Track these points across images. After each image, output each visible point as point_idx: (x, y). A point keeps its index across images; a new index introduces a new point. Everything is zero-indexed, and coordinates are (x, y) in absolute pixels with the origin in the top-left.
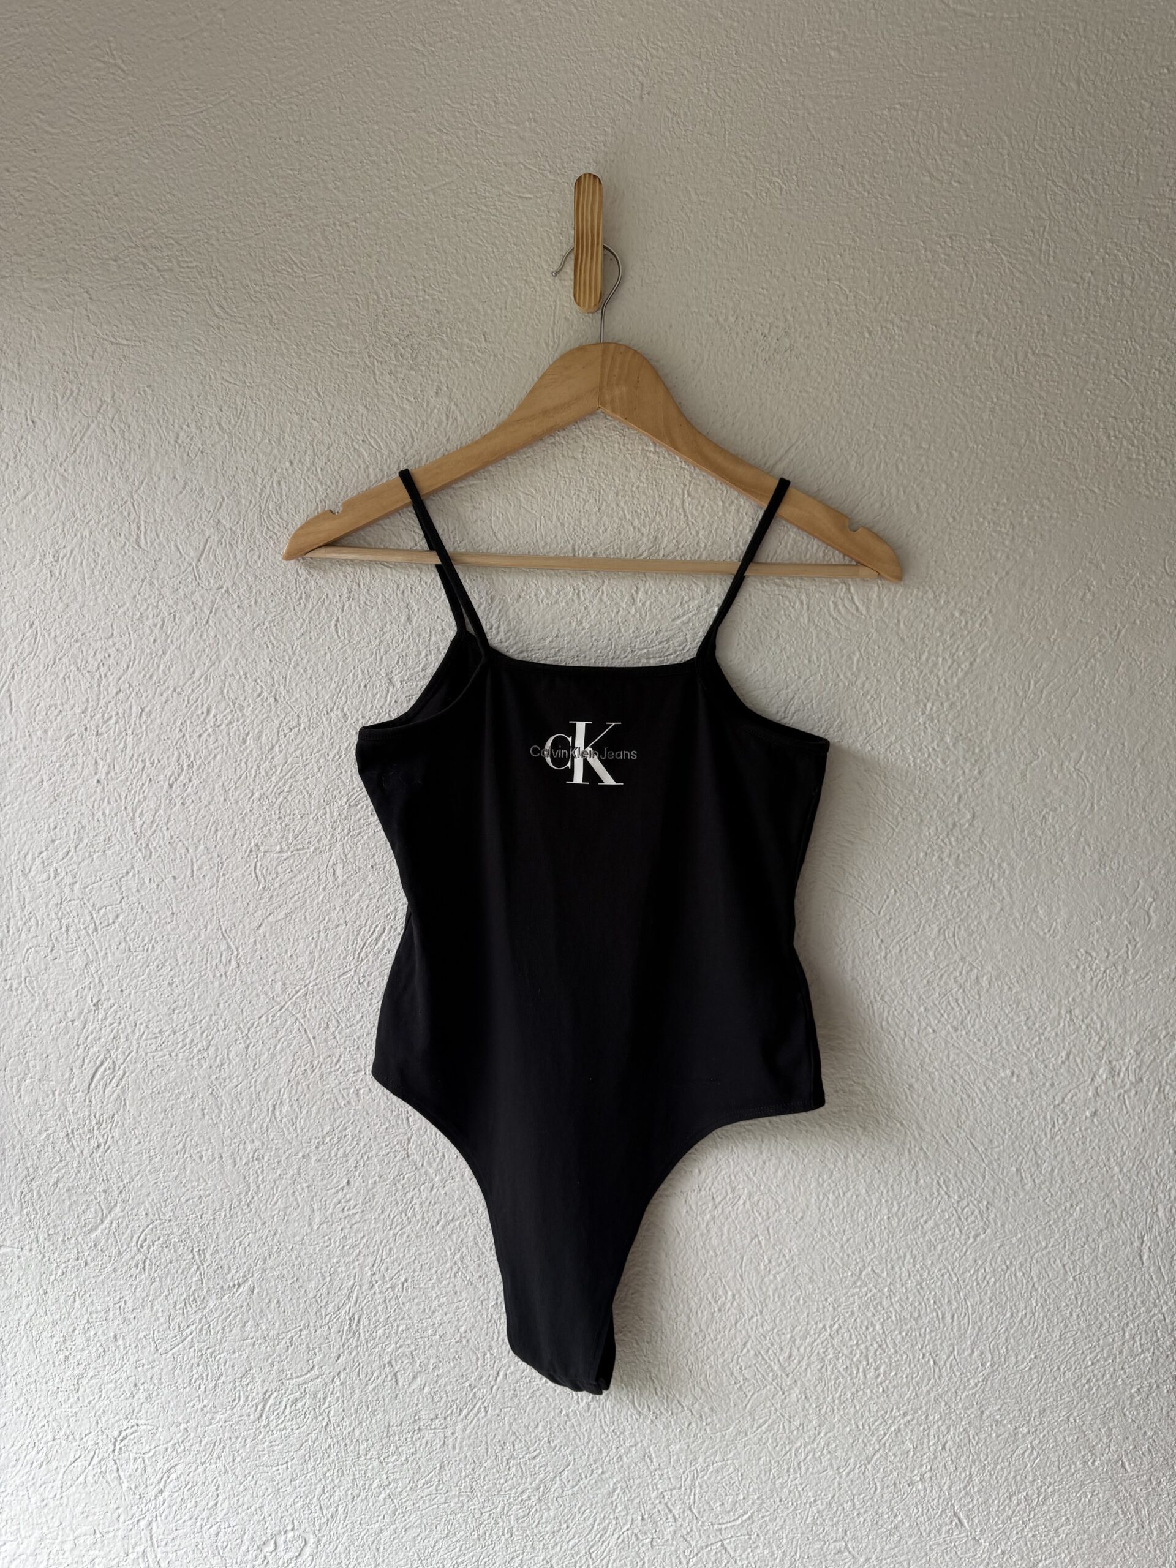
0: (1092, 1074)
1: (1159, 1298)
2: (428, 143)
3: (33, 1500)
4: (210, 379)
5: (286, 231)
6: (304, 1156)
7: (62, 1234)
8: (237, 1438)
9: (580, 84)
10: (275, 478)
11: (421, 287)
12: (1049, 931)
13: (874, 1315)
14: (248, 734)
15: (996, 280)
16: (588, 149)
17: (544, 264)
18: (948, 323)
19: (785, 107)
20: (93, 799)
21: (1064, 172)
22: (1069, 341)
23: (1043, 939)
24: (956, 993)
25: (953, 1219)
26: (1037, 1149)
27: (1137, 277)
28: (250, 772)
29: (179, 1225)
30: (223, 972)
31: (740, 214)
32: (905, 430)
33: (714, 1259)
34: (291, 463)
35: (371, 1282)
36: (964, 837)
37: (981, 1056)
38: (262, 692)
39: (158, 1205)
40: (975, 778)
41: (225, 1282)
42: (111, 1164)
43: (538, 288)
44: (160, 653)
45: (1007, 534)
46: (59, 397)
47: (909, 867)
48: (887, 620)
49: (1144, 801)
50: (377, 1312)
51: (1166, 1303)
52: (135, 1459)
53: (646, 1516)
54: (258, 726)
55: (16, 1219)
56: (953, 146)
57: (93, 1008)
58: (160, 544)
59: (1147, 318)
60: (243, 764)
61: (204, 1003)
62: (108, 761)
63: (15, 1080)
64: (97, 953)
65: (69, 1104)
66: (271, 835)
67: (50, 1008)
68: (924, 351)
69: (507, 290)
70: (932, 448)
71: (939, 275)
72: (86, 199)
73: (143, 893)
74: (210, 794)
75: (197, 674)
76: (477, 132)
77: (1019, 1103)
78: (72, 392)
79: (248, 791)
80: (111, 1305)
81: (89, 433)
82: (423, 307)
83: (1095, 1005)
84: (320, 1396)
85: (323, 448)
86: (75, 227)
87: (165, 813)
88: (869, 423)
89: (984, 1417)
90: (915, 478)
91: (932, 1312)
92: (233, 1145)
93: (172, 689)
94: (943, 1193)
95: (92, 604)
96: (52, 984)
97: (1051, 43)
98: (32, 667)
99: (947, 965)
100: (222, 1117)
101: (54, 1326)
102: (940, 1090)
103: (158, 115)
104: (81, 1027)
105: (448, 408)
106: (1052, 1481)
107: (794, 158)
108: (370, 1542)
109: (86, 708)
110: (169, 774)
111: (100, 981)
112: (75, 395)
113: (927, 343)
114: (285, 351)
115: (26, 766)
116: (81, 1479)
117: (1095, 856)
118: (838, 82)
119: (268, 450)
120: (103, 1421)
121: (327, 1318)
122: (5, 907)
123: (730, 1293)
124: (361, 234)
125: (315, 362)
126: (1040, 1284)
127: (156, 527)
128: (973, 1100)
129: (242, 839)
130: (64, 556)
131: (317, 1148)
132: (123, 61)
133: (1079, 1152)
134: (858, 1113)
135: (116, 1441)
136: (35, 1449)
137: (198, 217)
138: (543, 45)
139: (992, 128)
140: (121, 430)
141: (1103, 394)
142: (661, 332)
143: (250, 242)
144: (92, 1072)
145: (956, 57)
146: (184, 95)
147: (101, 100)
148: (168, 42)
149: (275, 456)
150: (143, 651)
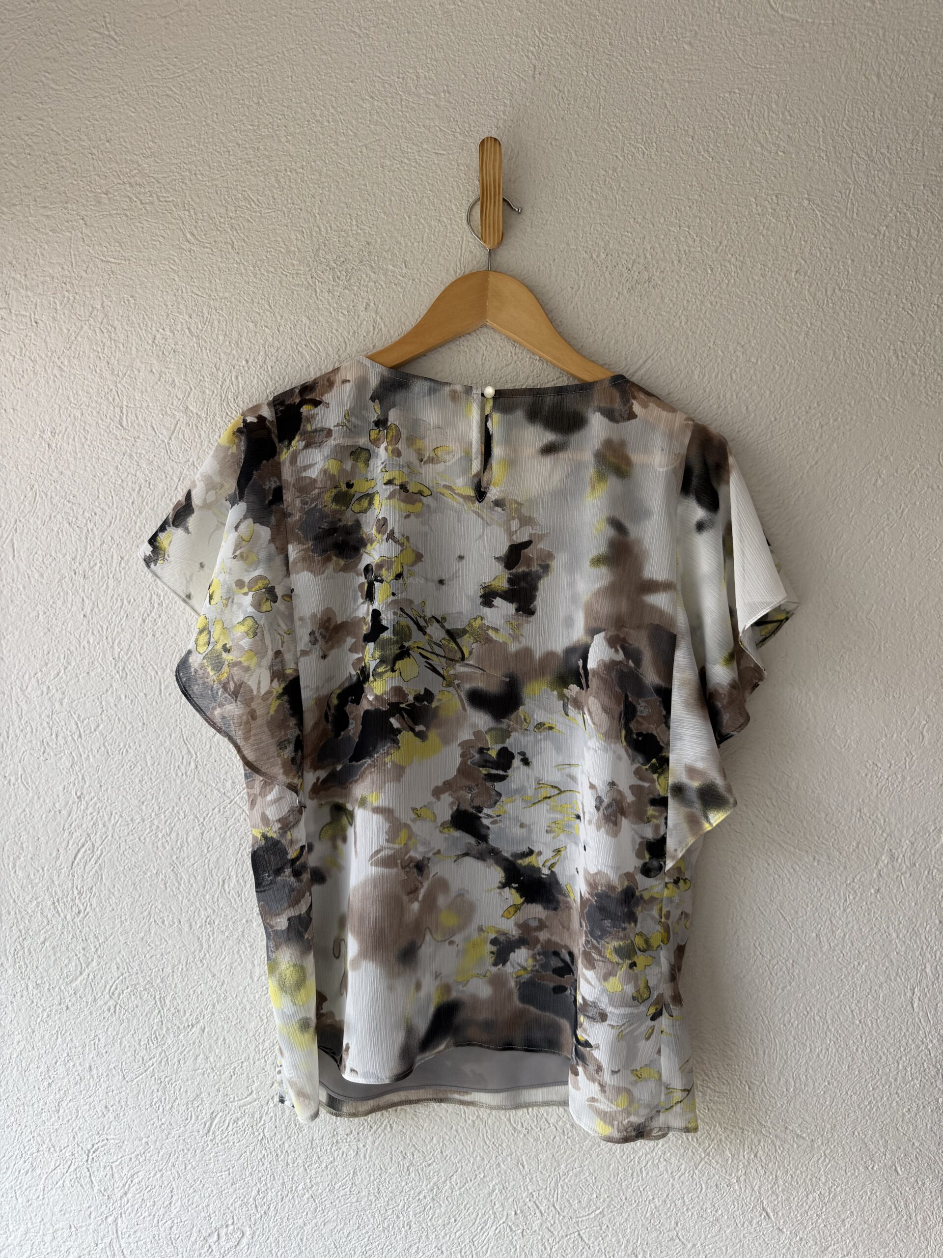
0: (876, 860)
1: (926, 1037)
2: (362, 107)
3: (20, 1200)
4: (182, 292)
5: (246, 175)
7: (47, 984)
8: (189, 1150)
9: (485, 64)
10: (234, 374)
11: (354, 223)
12: (845, 746)
15: (812, 231)
16: (491, 117)
17: (453, 207)
18: (774, 264)
19: (648, 88)
20: (79, 631)
21: (865, 146)
22: (868, 280)
23: (840, 752)
24: (771, 794)
25: (765, 974)
26: (833, 919)
27: (921, 231)
29: (144, 978)
30: (184, 771)
31: (611, 172)
32: (738, 348)
34: (247, 361)
37: (790, 844)
39: (128, 961)
41: (181, 1024)
42: (89, 927)
43: (449, 227)
44: (137, 513)
45: (817, 432)
46: (58, 304)
49: (921, 644)
51: (931, 1041)
52: (105, 1167)
53: (518, 1212)
55: (10, 971)
56: (779, 123)
57: (77, 800)
58: (138, 425)
59: (929, 264)
61: (168, 796)
62: (93, 599)
63: (11, 858)
64: (81, 755)
65: (55, 878)
67: (42, 799)
68: (754, 285)
69: (424, 228)
70: (759, 362)
71: (767, 225)
72: (83, 143)
73: (119, 707)
74: (176, 628)
76: (401, 100)
77: (819, 882)
78: (69, 299)
80: (87, 1041)
81: (82, 333)
82: (356, 239)
83: (880, 805)
84: (257, 1115)
85: (273, 350)
86: (74, 166)
87: (139, 643)
88: (710, 341)
89: (788, 1131)
90: (745, 386)
91: (748, 1048)
92: (190, 912)
94: (758, 953)
95: (82, 472)
96: (43, 781)
97: (858, 45)
98: (31, 521)
100: (181, 889)
101: (40, 1059)
103: (143, 77)
104: (66, 815)
105: (375, 321)
106: (840, 1182)
107: (655, 129)
108: (295, 1233)
109: (76, 557)
110: (143, 610)
111: (83, 778)
112: (71, 301)
113: (757, 279)
114: (243, 271)
115: (25, 602)
116: (61, 1182)
117: (882, 687)
118: (690, 69)
119: (228, 351)
120: (79, 1135)
121: (264, 1053)
122: (6, 717)
124: (306, 178)
125: (268, 280)
126: (833, 1026)
127: (136, 411)
128: (783, 880)
130: (60, 432)
132: (116, 33)
133: (865, 922)
135: (89, 1151)
136: (23, 1159)
137: (175, 161)
138: (456, 32)
139: (810, 110)
140: (108, 331)
141: (893, 323)
142: (547, 265)
143: (216, 182)
144: (75, 852)
145: (783, 53)
146: (165, 62)
147: (97, 64)
148: (151, 18)
149: (234, 355)
150: (123, 511)
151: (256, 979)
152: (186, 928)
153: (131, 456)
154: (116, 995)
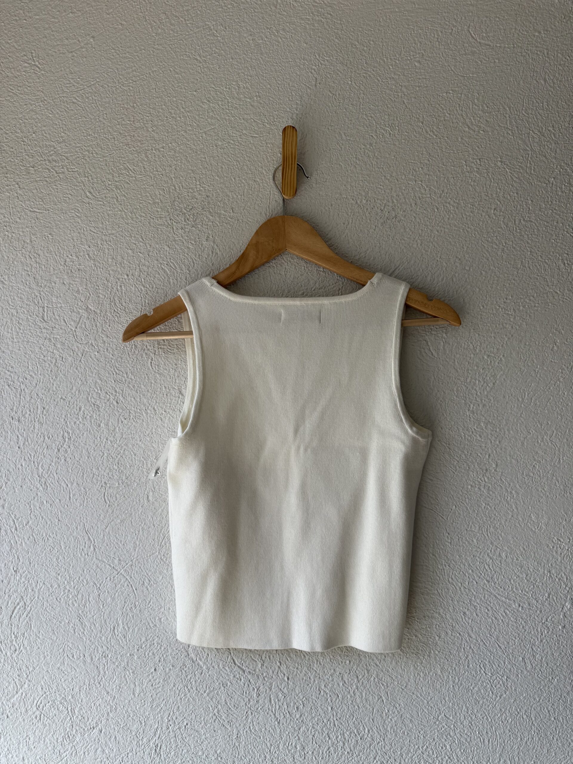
0: (562, 606)
2: (202, 108)
4: (84, 230)
5: (126, 153)
6: (130, 655)
9: (283, 78)
10: (119, 284)
11: (198, 183)
12: (538, 528)
13: (446, 740)
14: (101, 422)
15: (504, 182)
16: (288, 112)
17: (264, 172)
18: (479, 204)
19: (392, 91)
20: (15, 458)
21: (538, 126)
22: (542, 214)
23: (535, 532)
24: (489, 562)
25: (488, 686)
26: (533, 648)
28: (102, 442)
29: (60, 695)
30: (86, 552)
31: (368, 146)
32: (457, 260)
33: (358, 711)
34: (128, 276)
35: (167, 726)
36: (492, 477)
37: (502, 596)
38: (110, 399)
39: (49, 683)
40: (497, 445)
41: (86, 727)
42: (22, 660)
43: (261, 184)
44: (54, 378)
45: (512, 315)
47: (463, 493)
48: (448, 360)
50: (171, 742)
54: (107, 416)
56: (480, 112)
57: (14, 573)
58: (55, 319)
60: (98, 438)
61: (76, 570)
62: (25, 435)
64: (17, 542)
66: (113, 476)
68: (466, 218)
69: (245, 186)
70: (471, 270)
71: (474, 179)
72: (18, 135)
73: (42, 508)
74: (80, 454)
75: (74, 388)
76: (228, 102)
77: (523, 622)
78: (8, 236)
79: (101, 453)
80: (21, 740)
81: (17, 259)
82: (200, 194)
83: (563, 569)
85: (146, 269)
86: (12, 150)
87: (55, 465)
88: (437, 257)
90: (462, 286)
91: (477, 739)
92: (91, 649)
93: (60, 397)
94: (483, 672)
95: (17, 351)
97: (530, 60)
99: (484, 547)
100: (85, 633)
102: (480, 615)
103: (57, 91)
104: (7, 584)
105: (213, 248)
107: (397, 118)
109: (13, 408)
110: (58, 443)
111: (18, 558)
112: (10, 238)
113: (468, 214)
114: (124, 216)
117: (562, 487)
118: (419, 79)
119: (115, 269)
121: (143, 746)
123: (366, 729)
124: (166, 155)
125: (141, 222)
126: (536, 722)
127: (53, 310)
128: (498, 621)
129: (97, 480)
131: (138, 650)
132: (39, 63)
133: (556, 649)
134: (436, 628)
137: (79, 145)
138: (264, 58)
139: (500, 103)
140: (35, 257)
141: (561, 241)
142: (327, 208)
143: (106, 158)
144: (12, 609)
145: (481, 67)
146: (72, 81)
147: (27, 83)
148: (63, 53)
149: (118, 272)
150: (44, 376)
151: (137, 695)
152: (89, 660)
153: (50, 339)
154: (41, 707)
